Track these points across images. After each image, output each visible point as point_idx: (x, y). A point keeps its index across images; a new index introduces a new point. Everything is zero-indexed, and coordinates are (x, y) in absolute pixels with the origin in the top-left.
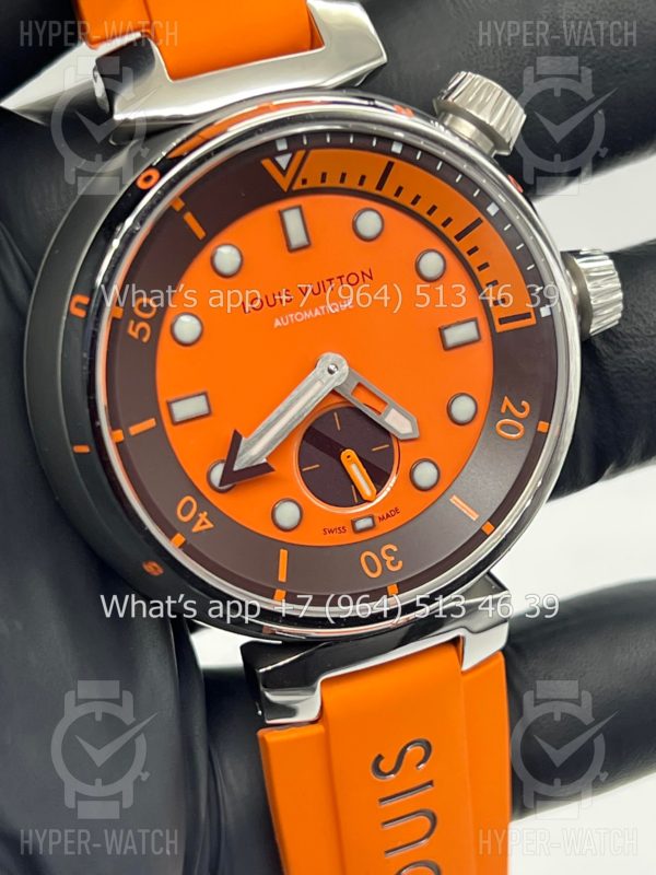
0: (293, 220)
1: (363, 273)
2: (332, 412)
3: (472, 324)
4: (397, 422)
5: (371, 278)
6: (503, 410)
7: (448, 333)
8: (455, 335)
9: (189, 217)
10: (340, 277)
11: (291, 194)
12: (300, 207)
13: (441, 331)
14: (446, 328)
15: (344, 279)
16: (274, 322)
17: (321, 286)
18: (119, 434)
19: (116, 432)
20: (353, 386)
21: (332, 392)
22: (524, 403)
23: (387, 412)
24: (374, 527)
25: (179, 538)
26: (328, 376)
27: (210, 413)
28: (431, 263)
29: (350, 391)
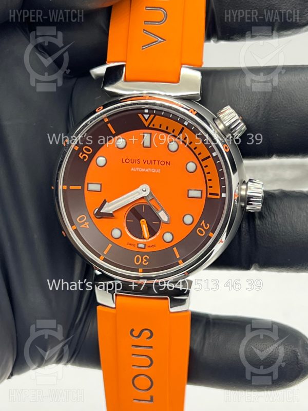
1: (167, 162)
2: (142, 205)
3: (200, 192)
4: (163, 216)
5: (169, 164)
6: (201, 225)
7: (190, 191)
9: (109, 125)
11: (148, 128)
13: (188, 190)
15: (160, 162)
16: (131, 169)
17: (151, 162)
18: (65, 187)
19: (64, 186)
20: (151, 198)
21: (143, 198)
22: (208, 224)
23: (160, 211)
24: (145, 248)
25: (74, 227)
26: (142, 191)
27: (101, 191)
28: (191, 166)
29: (149, 200)
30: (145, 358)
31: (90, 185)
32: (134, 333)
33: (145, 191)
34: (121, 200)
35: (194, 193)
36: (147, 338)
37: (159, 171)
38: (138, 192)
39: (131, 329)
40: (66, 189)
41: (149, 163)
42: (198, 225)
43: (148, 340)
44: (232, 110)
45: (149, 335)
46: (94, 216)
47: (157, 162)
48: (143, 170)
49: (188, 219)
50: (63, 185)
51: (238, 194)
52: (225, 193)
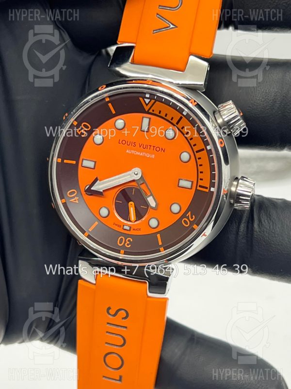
0: (146, 121)
1: (162, 149)
2: (133, 188)
3: (191, 183)
4: (151, 201)
5: (164, 151)
6: (187, 215)
7: (181, 181)
8: (184, 183)
9: (110, 105)
10: (154, 147)
11: (148, 113)
12: (150, 119)
13: (179, 180)
14: (182, 180)
15: (155, 148)
16: (126, 150)
17: (147, 147)
18: (60, 160)
19: (58, 159)
20: (142, 182)
21: (134, 181)
22: (194, 216)
23: (149, 196)
24: (130, 230)
25: (64, 201)
26: (134, 174)
27: (94, 169)
28: (185, 156)
29: (140, 183)
30: (120, 337)
31: (84, 161)
32: (110, 311)
33: (137, 174)
34: (113, 180)
35: (185, 183)
36: (123, 318)
37: (153, 156)
38: (129, 175)
39: (107, 307)
40: (60, 162)
41: (144, 147)
42: (184, 216)
43: (124, 320)
44: (233, 106)
45: (125, 315)
46: (85, 193)
47: (152, 147)
48: (138, 153)
49: (175, 208)
50: (58, 157)
51: (228, 190)
52: (214, 187)
